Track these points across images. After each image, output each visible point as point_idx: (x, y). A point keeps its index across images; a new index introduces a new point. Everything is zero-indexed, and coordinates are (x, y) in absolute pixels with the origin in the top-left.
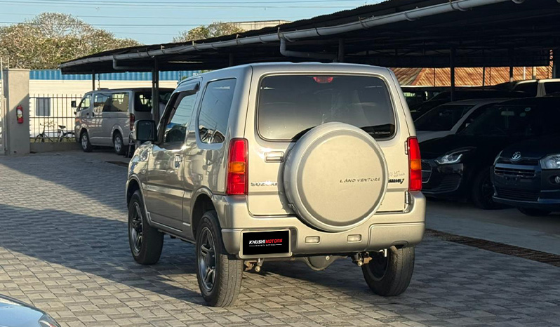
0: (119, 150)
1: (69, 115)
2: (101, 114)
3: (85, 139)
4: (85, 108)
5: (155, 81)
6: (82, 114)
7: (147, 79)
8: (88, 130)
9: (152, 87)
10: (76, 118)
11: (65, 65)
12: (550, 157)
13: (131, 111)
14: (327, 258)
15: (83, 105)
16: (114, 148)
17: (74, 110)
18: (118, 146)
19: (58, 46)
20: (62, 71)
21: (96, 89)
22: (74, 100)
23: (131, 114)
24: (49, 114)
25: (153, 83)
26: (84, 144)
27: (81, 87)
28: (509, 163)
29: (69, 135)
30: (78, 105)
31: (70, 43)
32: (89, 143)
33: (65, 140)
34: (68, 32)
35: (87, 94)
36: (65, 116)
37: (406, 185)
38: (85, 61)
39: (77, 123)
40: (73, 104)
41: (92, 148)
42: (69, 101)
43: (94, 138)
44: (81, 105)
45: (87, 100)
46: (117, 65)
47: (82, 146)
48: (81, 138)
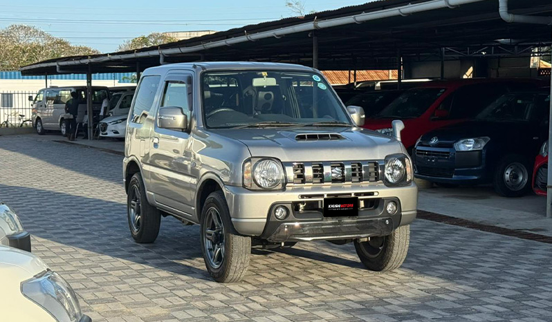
1: (27, 107)
2: (52, 106)
3: (40, 125)
4: (40, 101)
5: (89, 81)
6: (37, 106)
7: (83, 79)
8: (42, 118)
10: (33, 109)
11: (23, 69)
12: (462, 141)
15: (38, 99)
16: (60, 131)
17: (32, 102)
19: (24, 52)
20: (22, 73)
21: (48, 87)
22: (31, 95)
24: (11, 106)
25: (88, 82)
26: (39, 129)
27: (36, 85)
28: (429, 146)
29: (28, 122)
30: (34, 99)
31: (34, 49)
32: (42, 128)
33: (24, 126)
34: (33, 41)
35: (40, 91)
36: (24, 107)
38: (38, 66)
39: (33, 113)
40: (30, 98)
41: (45, 132)
42: (27, 96)
43: (46, 124)
44: (36, 99)
45: (42, 96)
46: (60, 69)
47: (37, 130)
48: (36, 124)
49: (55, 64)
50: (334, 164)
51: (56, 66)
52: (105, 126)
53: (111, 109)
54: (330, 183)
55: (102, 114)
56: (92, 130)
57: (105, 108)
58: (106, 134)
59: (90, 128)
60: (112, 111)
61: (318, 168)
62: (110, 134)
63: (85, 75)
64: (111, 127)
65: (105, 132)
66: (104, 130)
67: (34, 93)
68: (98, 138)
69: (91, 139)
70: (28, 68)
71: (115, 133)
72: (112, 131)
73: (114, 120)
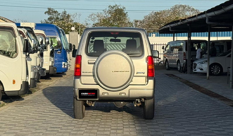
0: (179, 69)
2: (177, 52)
3: (167, 64)
5: (189, 36)
8: (168, 60)
10: (164, 54)
13: (184, 51)
14: (122, 102)
16: (177, 68)
18: (179, 67)
20: (159, 32)
21: (175, 41)
23: (184, 52)
25: (188, 38)
26: (167, 66)
27: (167, 39)
29: (162, 62)
32: (168, 66)
33: (160, 65)
35: (169, 43)
37: (146, 74)
39: (164, 57)
40: (163, 48)
41: (170, 68)
43: (170, 63)
44: (166, 48)
45: (169, 46)
46: (171, 29)
47: (166, 67)
48: (166, 63)
51: (169, 27)
52: (196, 65)
58: (196, 70)
59: (189, 66)
62: (198, 71)
64: (198, 65)
65: (195, 70)
66: (195, 68)
67: (165, 45)
68: (192, 73)
69: (189, 73)
70: (160, 29)
71: (201, 70)
72: (199, 68)
73: (200, 61)
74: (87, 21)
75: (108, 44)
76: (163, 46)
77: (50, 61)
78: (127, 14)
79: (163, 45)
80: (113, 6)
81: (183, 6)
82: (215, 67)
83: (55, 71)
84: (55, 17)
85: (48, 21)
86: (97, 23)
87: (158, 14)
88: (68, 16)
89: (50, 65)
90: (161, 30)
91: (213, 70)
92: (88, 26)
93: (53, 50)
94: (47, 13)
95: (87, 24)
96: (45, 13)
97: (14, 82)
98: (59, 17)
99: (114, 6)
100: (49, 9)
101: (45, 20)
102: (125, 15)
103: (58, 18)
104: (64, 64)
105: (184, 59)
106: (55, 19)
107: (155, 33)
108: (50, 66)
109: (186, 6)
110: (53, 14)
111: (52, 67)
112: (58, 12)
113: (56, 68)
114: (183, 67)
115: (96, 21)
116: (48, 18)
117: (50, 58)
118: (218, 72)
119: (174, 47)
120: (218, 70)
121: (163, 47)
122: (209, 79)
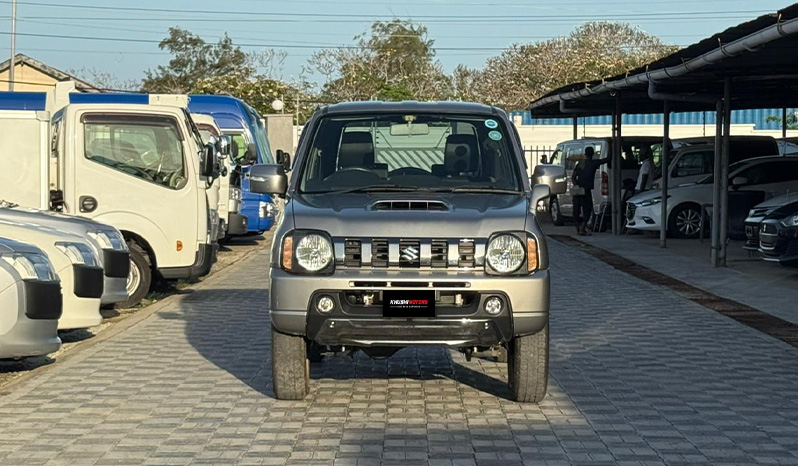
3: (556, 207)
5: (617, 127)
7: (604, 123)
9: (611, 135)
20: (532, 114)
23: (603, 173)
25: (614, 129)
26: (554, 214)
32: (559, 215)
35: (562, 145)
43: (564, 206)
44: (552, 160)
45: (560, 154)
46: (565, 107)
47: (552, 218)
48: (551, 206)
49: (557, 98)
50: (404, 243)
51: (558, 102)
52: (633, 207)
53: (655, 179)
54: (398, 268)
55: (638, 187)
56: (619, 216)
57: (645, 177)
58: (634, 224)
59: (616, 212)
60: (657, 182)
61: (381, 247)
62: (640, 224)
63: (609, 118)
64: (641, 210)
65: (632, 221)
66: (631, 217)
67: (550, 151)
68: (624, 231)
69: (616, 233)
70: (535, 105)
71: (648, 222)
72: (644, 218)
73: (646, 198)
74: (305, 74)
75: (383, 149)
76: (542, 153)
77: (230, 198)
78: (432, 47)
79: (544, 151)
80: (386, 25)
81: (611, 27)
82: (687, 214)
83: (243, 227)
84: (195, 59)
85: (172, 72)
86: (337, 82)
87: (532, 51)
88: (239, 57)
89: (231, 209)
90: (538, 108)
91: (682, 221)
92: (310, 90)
93: (238, 168)
94: (166, 47)
95: (307, 85)
96: (162, 45)
97: (179, 246)
98: (207, 57)
99: (389, 25)
100: (175, 33)
101: (160, 68)
102: (426, 49)
103: (204, 62)
104: (265, 208)
105: (603, 194)
106: (194, 64)
107: (521, 114)
108: (230, 213)
109: (618, 27)
110: (186, 48)
111: (235, 215)
112: (202, 43)
113: (246, 218)
114: (600, 216)
115: (336, 75)
116: (172, 63)
117: (231, 192)
118: (695, 228)
119: (573, 156)
120: (697, 223)
121: (544, 157)
122: (665, 247)
